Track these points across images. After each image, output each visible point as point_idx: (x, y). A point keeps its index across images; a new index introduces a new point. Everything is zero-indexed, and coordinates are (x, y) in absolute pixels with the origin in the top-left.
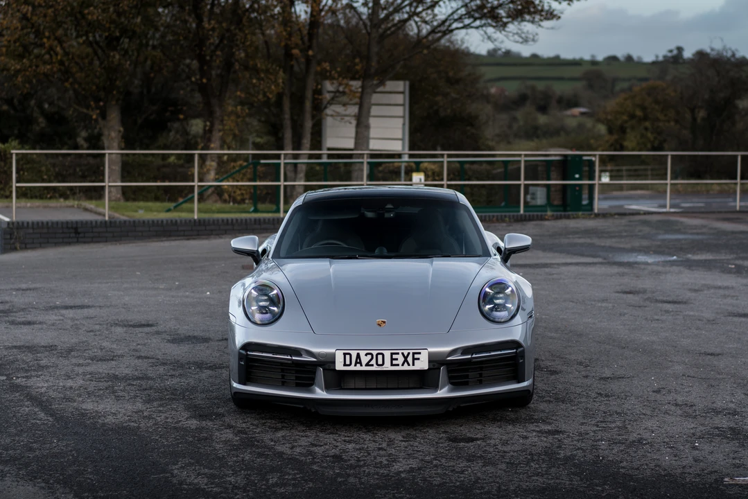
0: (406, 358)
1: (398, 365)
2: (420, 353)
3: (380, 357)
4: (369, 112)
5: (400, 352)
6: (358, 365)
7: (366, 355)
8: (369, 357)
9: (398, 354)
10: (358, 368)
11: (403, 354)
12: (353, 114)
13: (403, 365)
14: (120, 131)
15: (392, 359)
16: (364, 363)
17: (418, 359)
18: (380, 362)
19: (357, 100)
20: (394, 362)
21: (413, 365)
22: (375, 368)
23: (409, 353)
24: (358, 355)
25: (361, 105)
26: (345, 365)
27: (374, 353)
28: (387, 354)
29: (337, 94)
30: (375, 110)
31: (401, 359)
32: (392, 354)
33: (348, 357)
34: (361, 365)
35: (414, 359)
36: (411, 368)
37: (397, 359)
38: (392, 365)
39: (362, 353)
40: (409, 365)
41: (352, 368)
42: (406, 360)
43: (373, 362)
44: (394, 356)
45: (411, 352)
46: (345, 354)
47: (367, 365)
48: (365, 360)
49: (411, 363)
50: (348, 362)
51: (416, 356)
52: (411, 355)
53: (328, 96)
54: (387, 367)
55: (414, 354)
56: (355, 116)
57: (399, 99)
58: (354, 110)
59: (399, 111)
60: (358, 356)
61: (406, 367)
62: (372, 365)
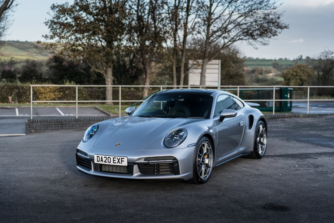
0: (119, 160)
1: (116, 163)
2: (124, 159)
3: (109, 159)
4: (205, 71)
5: (116, 157)
7: (105, 157)
8: (105, 158)
9: (116, 158)
10: (102, 163)
11: (117, 158)
12: (199, 72)
13: (118, 163)
14: (111, 79)
15: (114, 160)
16: (104, 161)
17: (123, 161)
18: (109, 161)
19: (200, 67)
20: (114, 162)
21: (122, 163)
22: (107, 163)
23: (120, 158)
24: (102, 157)
25: (202, 69)
26: (98, 161)
27: (107, 157)
28: (112, 158)
29: (193, 65)
30: (207, 71)
31: (117, 161)
32: (113, 158)
33: (98, 157)
34: (103, 162)
35: (122, 161)
36: (121, 165)
37: (115, 160)
38: (114, 163)
39: (103, 157)
40: (120, 163)
41: (100, 162)
42: (119, 161)
43: (107, 161)
44: (114, 159)
45: (121, 158)
46: (97, 156)
47: (105, 162)
48: (104, 159)
49: (121, 162)
50: (98, 160)
51: (123, 160)
52: (120, 159)
53: (190, 66)
54: (112, 163)
55: (122, 159)
56: (200, 73)
57: (217, 67)
58: (200, 71)
59: (217, 71)
61: (119, 164)
62: (106, 162)
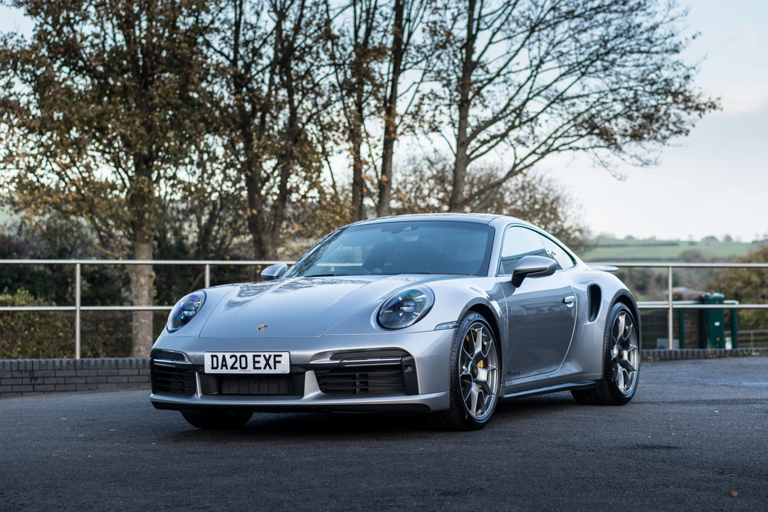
0: (267, 361)
1: (260, 368)
2: (281, 356)
3: (243, 359)
5: (262, 354)
6: (224, 368)
7: (231, 357)
8: (234, 359)
9: (260, 356)
10: (224, 371)
11: (264, 356)
13: (265, 368)
15: (255, 362)
16: (229, 366)
17: (279, 362)
18: (244, 365)
20: (257, 365)
21: (275, 368)
22: (239, 371)
23: (270, 356)
26: (213, 368)
27: (238, 355)
28: (250, 356)
31: (263, 362)
32: (254, 356)
33: (215, 359)
34: (227, 369)
35: (275, 362)
36: (273, 371)
37: (259, 362)
38: (255, 368)
39: (228, 355)
40: (270, 368)
41: (219, 371)
42: (267, 363)
43: (237, 365)
44: (257, 359)
45: (273, 354)
46: (212, 357)
47: (232, 368)
48: (230, 362)
49: (272, 366)
50: (215, 365)
51: (277, 359)
52: (272, 357)
54: (250, 370)
55: (275, 356)
60: (224, 357)
61: (268, 371)
62: (237, 368)
